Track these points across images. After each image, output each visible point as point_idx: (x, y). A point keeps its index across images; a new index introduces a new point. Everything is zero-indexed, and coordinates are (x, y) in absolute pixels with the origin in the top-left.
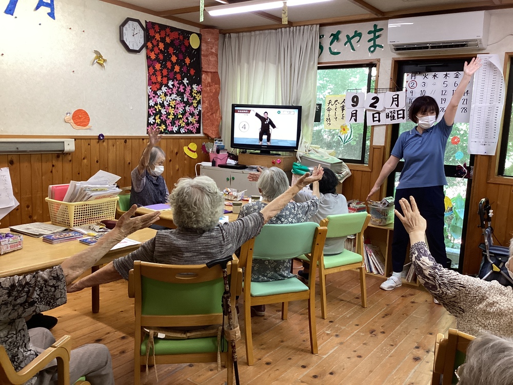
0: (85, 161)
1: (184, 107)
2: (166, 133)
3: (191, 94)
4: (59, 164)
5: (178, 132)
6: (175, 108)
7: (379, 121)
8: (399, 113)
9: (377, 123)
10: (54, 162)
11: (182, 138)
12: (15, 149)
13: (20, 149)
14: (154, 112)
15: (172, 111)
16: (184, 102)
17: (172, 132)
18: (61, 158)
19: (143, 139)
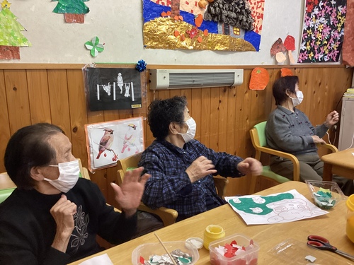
0: (247, 94)
1: (330, 31)
2: (314, 62)
3: (336, 17)
4: (225, 99)
5: (322, 60)
6: (321, 33)
10: (221, 97)
11: (325, 67)
12: (191, 83)
13: (195, 83)
14: (306, 37)
15: (319, 36)
16: (331, 26)
17: (317, 61)
18: (227, 92)
19: (295, 69)
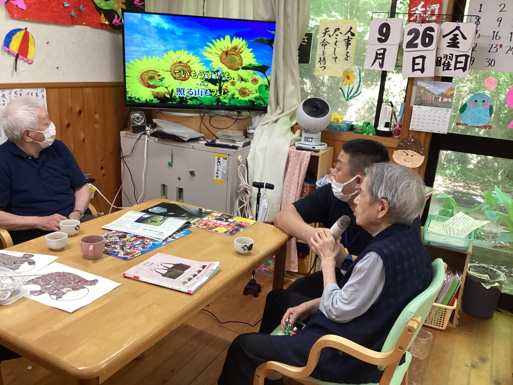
7: (422, 70)
8: (460, 59)
9: (418, 74)
